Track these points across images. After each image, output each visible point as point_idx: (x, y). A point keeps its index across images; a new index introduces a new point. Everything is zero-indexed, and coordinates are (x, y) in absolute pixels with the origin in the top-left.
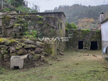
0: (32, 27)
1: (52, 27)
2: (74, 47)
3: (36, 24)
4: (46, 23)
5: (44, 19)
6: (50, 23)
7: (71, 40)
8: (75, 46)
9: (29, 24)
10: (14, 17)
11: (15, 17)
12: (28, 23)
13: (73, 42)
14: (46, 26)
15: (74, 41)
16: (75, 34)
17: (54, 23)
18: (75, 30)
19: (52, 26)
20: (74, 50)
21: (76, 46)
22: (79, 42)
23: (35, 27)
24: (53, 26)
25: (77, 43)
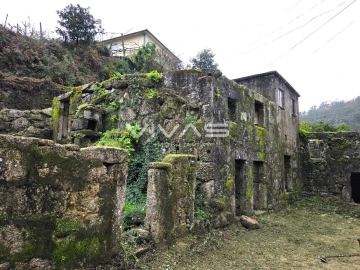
0: (131, 114)
1: (191, 109)
2: (335, 194)
3: (141, 103)
4: (172, 96)
5: (166, 82)
6: (186, 93)
7: (322, 167)
8: (337, 190)
9: (123, 104)
10: (89, 87)
11: (92, 88)
12: (121, 101)
13: (328, 175)
14: (171, 104)
15: (333, 171)
16: (335, 149)
17: (201, 93)
18: (335, 136)
19: (192, 103)
20: (332, 203)
21: (341, 189)
22: (353, 175)
23: (138, 114)
24: (195, 106)
25: (347, 178)
